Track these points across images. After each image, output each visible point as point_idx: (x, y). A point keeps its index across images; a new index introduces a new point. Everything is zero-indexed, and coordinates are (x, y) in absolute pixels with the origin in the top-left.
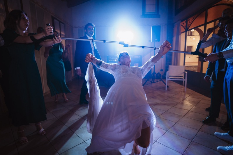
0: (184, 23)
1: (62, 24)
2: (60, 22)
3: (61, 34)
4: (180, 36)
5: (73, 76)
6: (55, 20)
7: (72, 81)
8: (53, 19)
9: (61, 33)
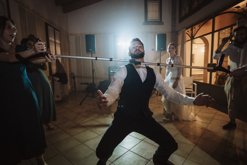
0: (189, 31)
1: (57, 31)
2: (55, 29)
3: (55, 43)
4: (185, 44)
5: (69, 89)
6: (49, 27)
7: (68, 95)
8: (47, 25)
9: (56, 41)
